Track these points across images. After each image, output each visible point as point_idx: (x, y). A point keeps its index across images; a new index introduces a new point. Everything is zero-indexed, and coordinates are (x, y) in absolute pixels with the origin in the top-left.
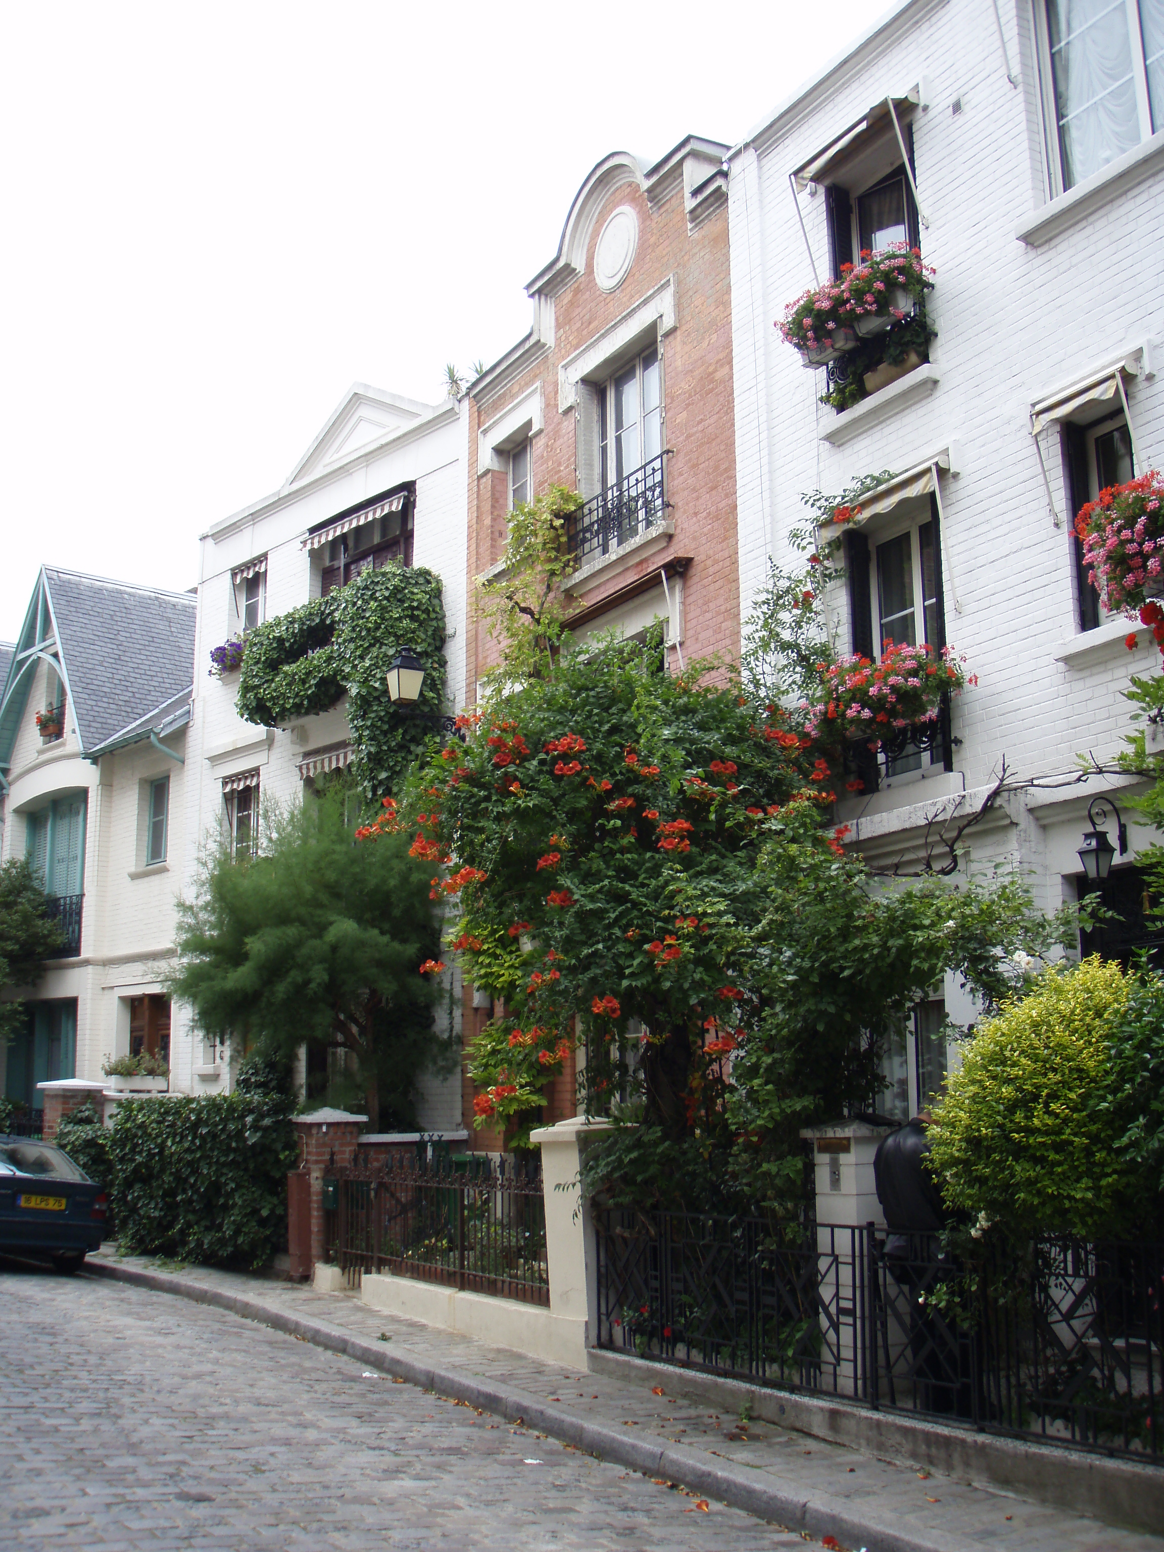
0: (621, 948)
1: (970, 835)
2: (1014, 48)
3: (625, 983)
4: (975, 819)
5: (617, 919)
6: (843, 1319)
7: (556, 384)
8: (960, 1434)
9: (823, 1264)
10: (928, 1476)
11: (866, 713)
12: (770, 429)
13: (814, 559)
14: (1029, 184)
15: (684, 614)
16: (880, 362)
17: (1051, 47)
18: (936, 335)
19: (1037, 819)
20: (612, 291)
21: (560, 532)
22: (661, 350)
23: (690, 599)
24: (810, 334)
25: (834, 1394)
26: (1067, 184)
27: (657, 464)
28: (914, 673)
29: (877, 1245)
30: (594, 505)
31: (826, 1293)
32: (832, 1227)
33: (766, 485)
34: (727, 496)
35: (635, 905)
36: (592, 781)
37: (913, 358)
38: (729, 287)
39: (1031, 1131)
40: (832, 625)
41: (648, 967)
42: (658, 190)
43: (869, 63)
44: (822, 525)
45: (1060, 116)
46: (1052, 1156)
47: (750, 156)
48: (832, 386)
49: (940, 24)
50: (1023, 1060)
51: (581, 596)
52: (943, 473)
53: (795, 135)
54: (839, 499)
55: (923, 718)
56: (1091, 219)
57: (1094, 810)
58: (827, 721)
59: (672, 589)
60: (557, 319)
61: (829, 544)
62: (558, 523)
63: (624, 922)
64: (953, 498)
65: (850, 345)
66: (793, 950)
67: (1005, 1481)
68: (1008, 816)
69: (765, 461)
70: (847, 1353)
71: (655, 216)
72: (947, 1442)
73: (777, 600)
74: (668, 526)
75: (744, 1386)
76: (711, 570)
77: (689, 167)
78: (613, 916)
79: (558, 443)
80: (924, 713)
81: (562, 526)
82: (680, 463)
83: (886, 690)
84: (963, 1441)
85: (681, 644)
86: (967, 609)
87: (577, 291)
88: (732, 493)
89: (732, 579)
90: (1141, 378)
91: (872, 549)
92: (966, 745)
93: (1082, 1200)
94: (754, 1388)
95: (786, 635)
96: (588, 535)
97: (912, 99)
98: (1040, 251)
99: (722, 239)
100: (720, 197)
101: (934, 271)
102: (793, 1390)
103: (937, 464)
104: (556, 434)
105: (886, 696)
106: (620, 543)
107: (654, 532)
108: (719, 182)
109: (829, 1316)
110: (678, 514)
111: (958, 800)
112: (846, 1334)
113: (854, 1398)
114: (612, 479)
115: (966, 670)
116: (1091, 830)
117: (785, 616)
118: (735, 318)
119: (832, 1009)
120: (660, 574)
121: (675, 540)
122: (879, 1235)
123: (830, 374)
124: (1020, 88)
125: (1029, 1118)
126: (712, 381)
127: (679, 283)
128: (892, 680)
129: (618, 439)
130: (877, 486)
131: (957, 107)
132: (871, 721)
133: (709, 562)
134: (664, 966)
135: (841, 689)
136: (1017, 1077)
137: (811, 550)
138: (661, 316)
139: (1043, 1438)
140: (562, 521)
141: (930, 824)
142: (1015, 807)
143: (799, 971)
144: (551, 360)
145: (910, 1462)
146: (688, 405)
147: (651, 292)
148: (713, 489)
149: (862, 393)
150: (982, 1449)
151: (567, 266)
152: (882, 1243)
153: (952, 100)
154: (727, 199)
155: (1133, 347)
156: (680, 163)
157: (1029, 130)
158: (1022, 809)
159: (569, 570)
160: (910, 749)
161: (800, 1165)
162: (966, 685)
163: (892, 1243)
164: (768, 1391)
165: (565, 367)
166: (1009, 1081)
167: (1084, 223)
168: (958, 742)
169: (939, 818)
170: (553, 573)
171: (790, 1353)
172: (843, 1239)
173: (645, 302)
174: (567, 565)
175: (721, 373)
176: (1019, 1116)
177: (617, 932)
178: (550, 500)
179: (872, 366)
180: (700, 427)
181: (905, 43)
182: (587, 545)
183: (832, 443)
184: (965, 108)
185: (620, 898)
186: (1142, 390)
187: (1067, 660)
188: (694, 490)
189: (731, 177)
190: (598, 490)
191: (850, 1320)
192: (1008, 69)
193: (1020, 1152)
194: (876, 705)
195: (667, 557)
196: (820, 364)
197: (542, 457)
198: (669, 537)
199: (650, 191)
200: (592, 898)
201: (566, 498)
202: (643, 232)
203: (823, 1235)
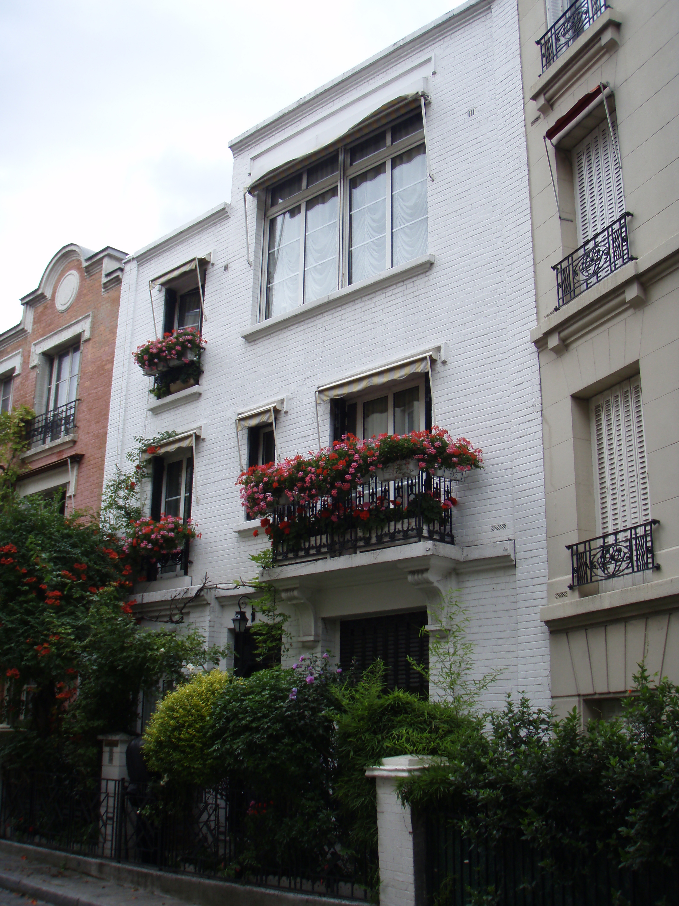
0: (23, 647)
1: (190, 607)
2: (252, 249)
3: (23, 663)
4: (192, 600)
5: (23, 633)
6: (109, 822)
7: (29, 352)
8: (151, 871)
9: (103, 796)
10: (136, 890)
11: (150, 546)
12: (126, 399)
13: (138, 467)
14: (250, 312)
15: (77, 481)
16: (177, 380)
17: (269, 250)
18: (203, 372)
19: (220, 602)
20: (63, 312)
21: (23, 429)
22: (82, 348)
23: (81, 474)
24: (147, 362)
25: (102, 856)
26: (268, 316)
27: (73, 404)
28: (172, 530)
29: (124, 788)
30: (40, 418)
31: (103, 810)
32: (107, 780)
33: (121, 426)
34: (103, 427)
35: (32, 627)
36: (18, 568)
37: (192, 381)
38: (117, 325)
39: (180, 739)
40: (143, 499)
41: (35, 657)
42: (90, 268)
43: (192, 236)
44: (144, 452)
45: (269, 282)
46: (188, 750)
47: (134, 264)
48: (156, 385)
49: (224, 227)
50: (181, 710)
51: (30, 463)
52: (198, 438)
53: (156, 260)
54: (152, 441)
55: (175, 551)
56: (272, 335)
57: (241, 602)
58: (134, 547)
59: (72, 468)
60: (34, 319)
61: (146, 461)
62: (22, 424)
63: (26, 634)
64: (201, 449)
65: (165, 369)
66: (99, 655)
67: (166, 891)
68: (205, 600)
69: (122, 414)
70: (109, 838)
71: (88, 280)
72: (146, 875)
73: (118, 486)
74: (75, 436)
75: (63, 854)
76: (92, 462)
77: (106, 261)
78: (21, 631)
79: (28, 382)
80: (176, 548)
81: (24, 426)
82: (84, 406)
83: (159, 537)
84: (152, 875)
85: (74, 496)
86: (202, 502)
87: (46, 308)
88: (105, 427)
89: (101, 469)
90: (282, 412)
91: (166, 464)
92: (194, 564)
93: (197, 768)
94: (68, 855)
95: (121, 502)
96: (36, 433)
97: (207, 259)
98: (251, 344)
99: (116, 301)
100: (118, 281)
101: (206, 342)
102: (85, 855)
103: (195, 433)
104: (27, 378)
105: (159, 539)
106: (52, 440)
107: (68, 438)
108: (118, 273)
109: (103, 821)
110: (80, 432)
111: (185, 590)
112: (109, 829)
113: (111, 858)
114: (51, 407)
115: (197, 530)
116: (238, 610)
117: (122, 493)
118: (117, 341)
119: (112, 682)
120: (67, 461)
121: (77, 444)
122: (126, 784)
123: (156, 380)
124: (252, 268)
125: (180, 734)
126: (103, 370)
127: (94, 317)
128: (163, 532)
129: (57, 386)
130: (169, 438)
131: (226, 268)
132: (152, 549)
133: (92, 458)
134: (42, 657)
135: (140, 533)
136: (177, 717)
137: (137, 462)
138: (84, 331)
139: (184, 872)
140: (23, 424)
141: (173, 600)
142: (210, 596)
143: (99, 665)
144: (29, 339)
145: (130, 885)
146: (91, 379)
147: (80, 318)
148: (97, 422)
149: (169, 393)
150: (159, 878)
151: (42, 294)
152: (127, 787)
153: (224, 264)
154: (121, 282)
155: (280, 397)
156: (102, 258)
157: (253, 287)
158: (213, 596)
159: (25, 449)
160: (170, 563)
161: (95, 751)
162: (196, 537)
163: (131, 787)
164: (73, 856)
165: (35, 345)
166: (174, 718)
167: (269, 337)
168: (191, 562)
169: (177, 598)
170: (16, 450)
171: (85, 838)
172: (111, 785)
173: (77, 322)
174: (24, 446)
175: (107, 367)
176: (176, 733)
177: (22, 639)
178: (19, 413)
179: (174, 381)
180: (95, 391)
181: (209, 231)
182: (35, 438)
183: (153, 413)
184: (229, 269)
185: (26, 623)
186: (282, 418)
187: (239, 532)
188: (89, 421)
189: (125, 271)
190: (44, 412)
191: (111, 822)
192: (248, 257)
193: (176, 747)
194: (155, 542)
195: (72, 452)
196: (151, 375)
197: (18, 388)
198: (74, 442)
199: (87, 267)
200: (12, 622)
201: (28, 412)
202: (81, 286)
203: (104, 783)
